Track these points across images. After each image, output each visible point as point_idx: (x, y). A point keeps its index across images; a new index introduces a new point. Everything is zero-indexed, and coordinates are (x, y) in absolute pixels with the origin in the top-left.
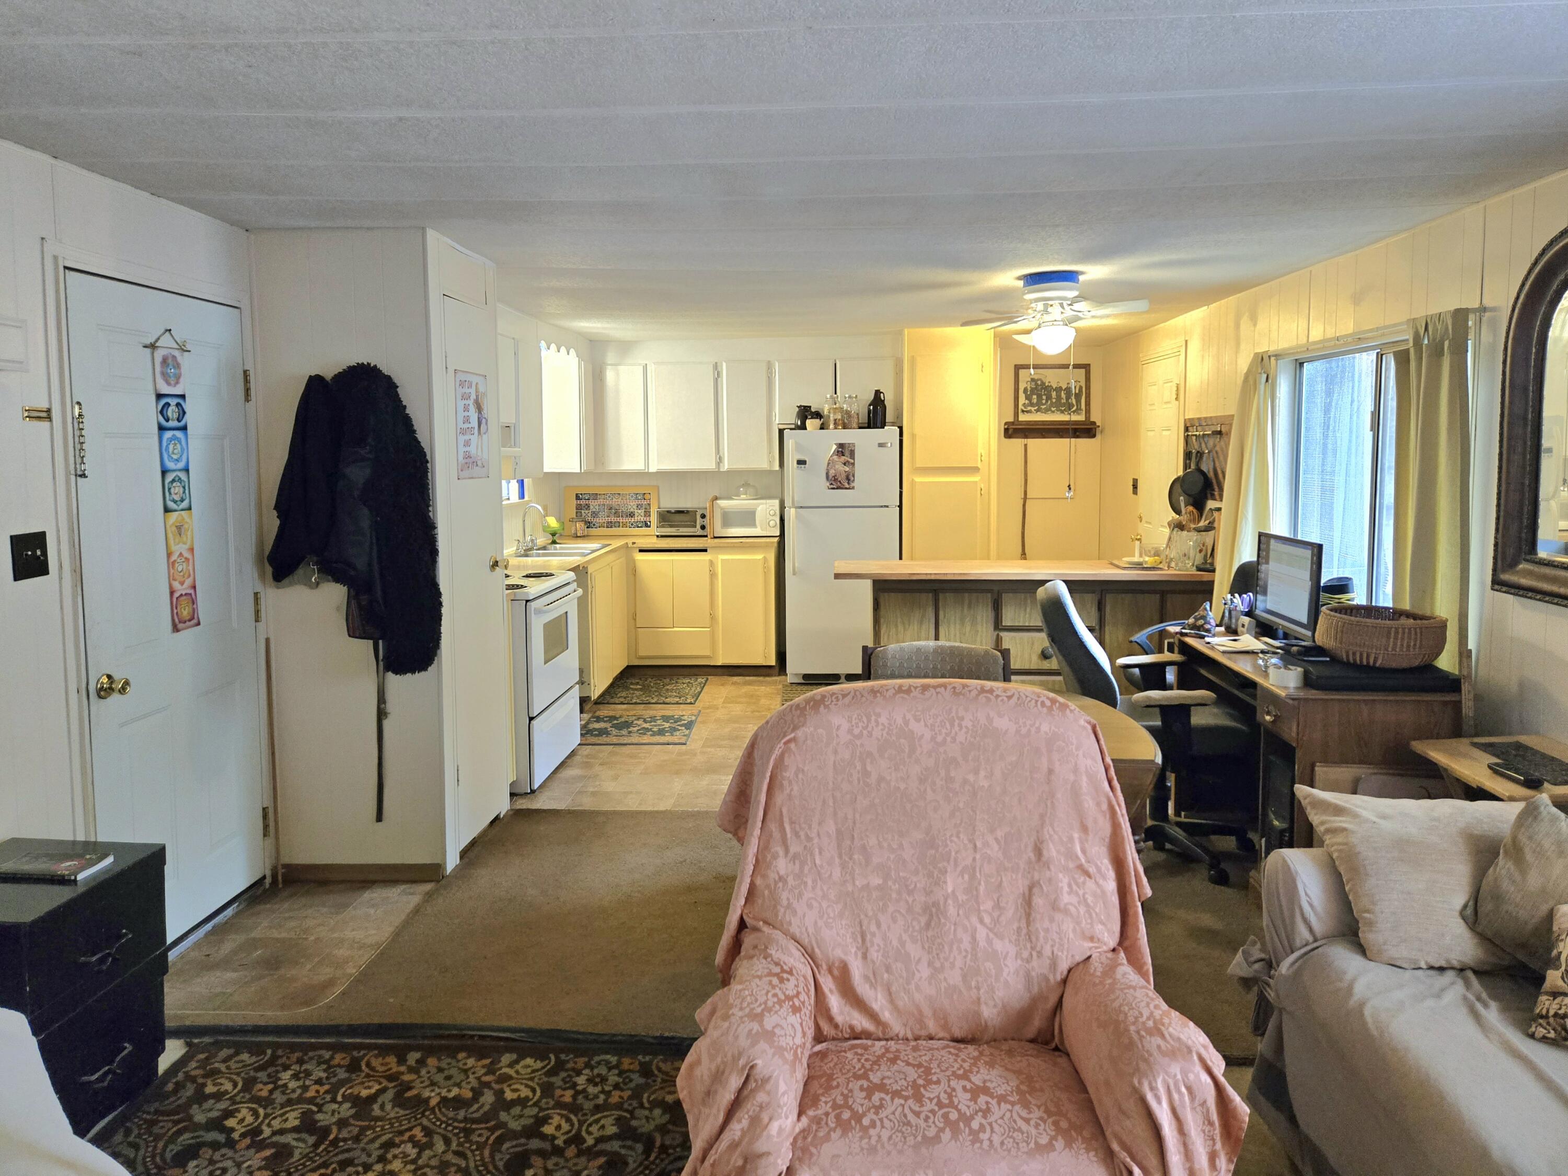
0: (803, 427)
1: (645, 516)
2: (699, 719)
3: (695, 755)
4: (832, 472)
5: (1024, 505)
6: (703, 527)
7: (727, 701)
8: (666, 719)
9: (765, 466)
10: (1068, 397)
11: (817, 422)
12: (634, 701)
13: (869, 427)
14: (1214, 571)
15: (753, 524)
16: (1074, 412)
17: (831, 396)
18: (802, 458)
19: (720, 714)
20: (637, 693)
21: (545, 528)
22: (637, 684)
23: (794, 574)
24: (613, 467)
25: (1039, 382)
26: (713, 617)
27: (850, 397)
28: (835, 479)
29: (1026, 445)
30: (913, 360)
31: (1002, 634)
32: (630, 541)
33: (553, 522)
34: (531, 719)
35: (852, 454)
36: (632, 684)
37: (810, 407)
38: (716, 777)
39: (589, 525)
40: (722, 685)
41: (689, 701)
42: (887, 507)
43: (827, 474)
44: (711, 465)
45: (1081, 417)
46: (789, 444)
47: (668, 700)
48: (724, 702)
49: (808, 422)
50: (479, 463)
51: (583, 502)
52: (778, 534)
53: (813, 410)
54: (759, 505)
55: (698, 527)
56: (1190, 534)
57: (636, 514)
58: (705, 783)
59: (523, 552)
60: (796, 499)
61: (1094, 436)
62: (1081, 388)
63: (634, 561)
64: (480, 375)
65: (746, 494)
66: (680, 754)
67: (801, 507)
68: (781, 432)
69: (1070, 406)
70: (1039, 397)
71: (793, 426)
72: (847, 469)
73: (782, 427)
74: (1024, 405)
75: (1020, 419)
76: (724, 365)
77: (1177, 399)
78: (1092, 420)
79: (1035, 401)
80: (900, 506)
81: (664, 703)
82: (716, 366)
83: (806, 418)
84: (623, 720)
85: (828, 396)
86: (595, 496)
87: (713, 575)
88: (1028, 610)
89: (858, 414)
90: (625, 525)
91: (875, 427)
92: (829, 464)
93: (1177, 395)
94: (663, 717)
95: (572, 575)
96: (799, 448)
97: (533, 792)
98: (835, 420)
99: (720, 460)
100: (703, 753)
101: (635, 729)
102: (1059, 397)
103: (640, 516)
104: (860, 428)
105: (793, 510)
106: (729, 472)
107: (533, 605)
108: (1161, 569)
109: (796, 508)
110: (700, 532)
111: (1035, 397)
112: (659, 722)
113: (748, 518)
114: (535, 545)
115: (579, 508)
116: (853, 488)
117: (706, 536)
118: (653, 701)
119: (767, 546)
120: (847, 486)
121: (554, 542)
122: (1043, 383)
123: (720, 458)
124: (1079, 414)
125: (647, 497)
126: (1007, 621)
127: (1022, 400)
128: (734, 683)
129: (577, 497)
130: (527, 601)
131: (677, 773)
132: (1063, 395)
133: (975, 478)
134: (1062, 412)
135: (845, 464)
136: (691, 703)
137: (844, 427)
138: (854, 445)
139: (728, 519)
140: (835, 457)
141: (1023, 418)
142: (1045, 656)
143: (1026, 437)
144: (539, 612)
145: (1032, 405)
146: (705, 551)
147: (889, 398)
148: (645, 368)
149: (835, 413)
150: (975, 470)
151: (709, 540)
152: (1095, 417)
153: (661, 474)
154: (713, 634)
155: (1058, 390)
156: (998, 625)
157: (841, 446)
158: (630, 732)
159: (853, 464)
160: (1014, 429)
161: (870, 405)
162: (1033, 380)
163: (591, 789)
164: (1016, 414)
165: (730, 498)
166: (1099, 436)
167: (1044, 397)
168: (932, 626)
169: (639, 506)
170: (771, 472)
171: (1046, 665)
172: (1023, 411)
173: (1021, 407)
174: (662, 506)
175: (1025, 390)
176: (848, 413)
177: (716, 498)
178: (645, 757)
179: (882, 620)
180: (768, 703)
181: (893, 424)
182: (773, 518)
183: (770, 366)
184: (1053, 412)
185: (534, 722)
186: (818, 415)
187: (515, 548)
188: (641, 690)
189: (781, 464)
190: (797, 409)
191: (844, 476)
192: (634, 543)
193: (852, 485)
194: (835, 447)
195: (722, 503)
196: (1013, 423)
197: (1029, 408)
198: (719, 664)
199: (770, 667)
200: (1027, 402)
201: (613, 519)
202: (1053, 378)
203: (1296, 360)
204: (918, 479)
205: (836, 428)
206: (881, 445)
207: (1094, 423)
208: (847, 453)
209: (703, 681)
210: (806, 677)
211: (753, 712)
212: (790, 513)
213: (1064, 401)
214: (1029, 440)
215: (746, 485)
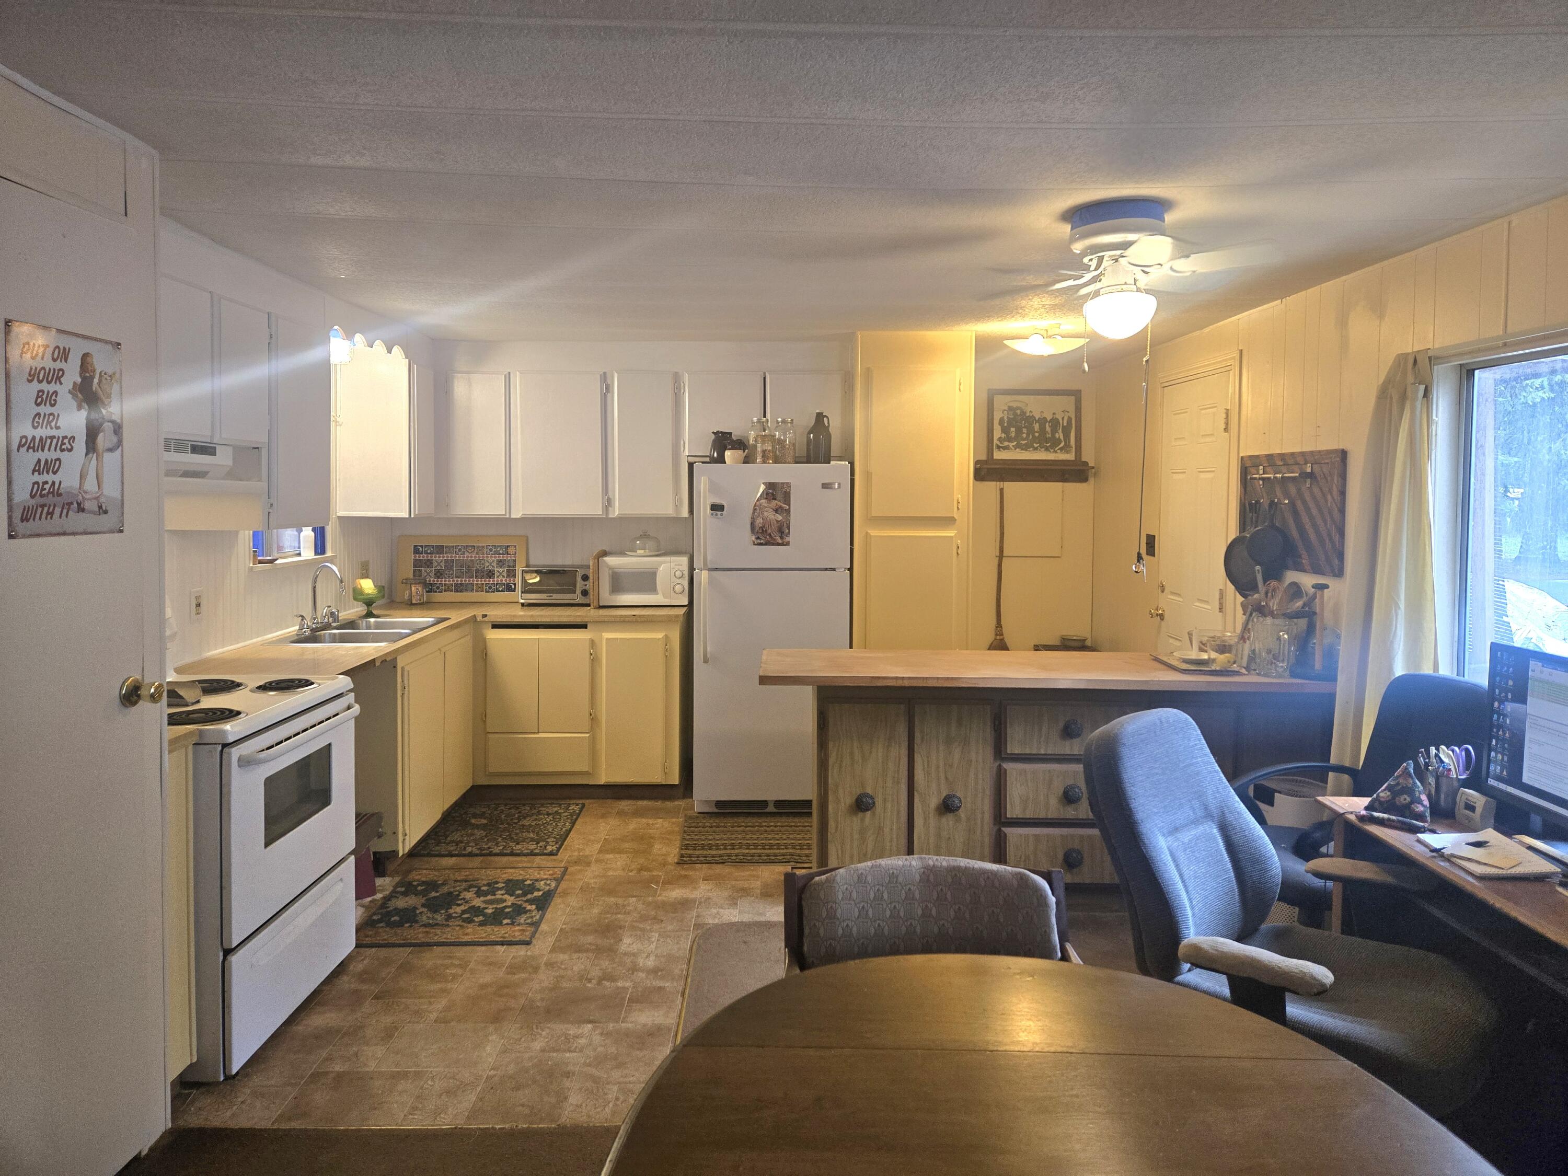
0: (721, 459)
1: (508, 576)
2: (563, 885)
3: (536, 969)
4: (759, 521)
5: (1000, 565)
6: (585, 593)
7: (608, 847)
8: (512, 886)
9: (670, 511)
10: (1054, 431)
11: (740, 454)
12: (469, 849)
13: (808, 462)
14: (1335, 679)
15: (653, 589)
16: (1061, 449)
17: (759, 421)
18: (717, 501)
19: (591, 876)
20: (479, 833)
21: (358, 594)
22: (482, 816)
23: (706, 661)
24: (461, 510)
25: (1018, 412)
26: (594, 719)
27: (784, 422)
28: (763, 530)
29: (1002, 490)
30: (868, 374)
31: (1007, 766)
32: (478, 612)
33: (368, 586)
34: (228, 952)
35: (787, 497)
36: (475, 816)
37: (731, 434)
38: (559, 1027)
39: (430, 588)
40: (603, 816)
41: (549, 848)
42: (834, 570)
43: (752, 524)
44: (596, 510)
45: (1070, 457)
46: (702, 483)
47: (518, 848)
48: (600, 851)
49: (728, 453)
50: (89, 505)
51: (424, 557)
52: (686, 603)
53: (734, 438)
54: (661, 563)
55: (578, 591)
56: (1277, 621)
57: (497, 574)
58: (538, 1045)
59: (308, 632)
60: (709, 558)
61: (1085, 480)
62: (1070, 419)
63: (485, 640)
64: (106, 342)
65: (644, 549)
66: (513, 969)
67: (717, 569)
68: (691, 466)
69: (1056, 442)
70: (1019, 431)
71: (708, 459)
72: (780, 518)
73: (692, 460)
74: (1000, 439)
75: (996, 457)
76: (616, 375)
77: (1226, 430)
78: (1083, 460)
79: (1013, 434)
80: (851, 570)
81: (512, 854)
82: (604, 377)
83: (725, 449)
84: (445, 889)
85: (755, 419)
86: (440, 549)
87: (594, 660)
88: (1044, 729)
89: (794, 445)
90: (480, 588)
91: (817, 461)
92: (755, 510)
93: (1227, 424)
94: (508, 882)
95: (345, 682)
96: (714, 488)
97: (229, 1078)
98: (764, 452)
99: (608, 504)
100: (550, 965)
101: (459, 910)
102: (1042, 430)
103: (500, 577)
104: (797, 463)
105: (705, 574)
106: (621, 519)
107: (235, 753)
108: (1237, 673)
109: (710, 570)
110: (580, 599)
111: (1013, 429)
112: (499, 895)
113: (647, 581)
114: (336, 619)
115: (417, 564)
116: (788, 544)
117: (589, 605)
118: (497, 850)
119: (670, 620)
120: (780, 541)
121: (370, 615)
122: (1023, 413)
123: (609, 500)
124: (1067, 452)
125: (511, 550)
126: (1013, 748)
127: (998, 433)
128: (621, 814)
129: (416, 551)
130: (225, 746)
131: (497, 1018)
132: (1048, 429)
133: (951, 533)
134: (1047, 449)
135: (776, 511)
136: (551, 854)
137: (776, 461)
138: (788, 484)
139: (619, 583)
140: (763, 501)
141: (998, 455)
142: (1069, 798)
143: (1002, 479)
144: (245, 762)
145: (1009, 439)
146: (584, 626)
147: (835, 424)
148: (508, 377)
149: (763, 442)
150: (949, 521)
151: (592, 611)
152: (1088, 456)
153: (526, 520)
154: (593, 741)
155: (1042, 421)
156: (1000, 751)
157: (771, 486)
158: (449, 917)
159: (788, 511)
160: (988, 469)
161: (809, 433)
162: (1010, 408)
163: (338, 1068)
164: (990, 452)
165: (622, 553)
166: (1092, 480)
167: (1025, 430)
168: (904, 752)
169: (501, 563)
170: (677, 520)
171: (1070, 813)
172: (998, 447)
173: (996, 442)
174: (531, 563)
175: (1001, 421)
176: (781, 442)
177: (605, 554)
178: (455, 977)
179: (831, 745)
180: (664, 851)
181: (841, 458)
182: (681, 581)
183: (677, 379)
184: (1036, 449)
185: (234, 959)
186: (740, 444)
187: (297, 627)
188: (484, 827)
189: (691, 511)
190: (713, 437)
191: (775, 526)
192: (484, 616)
193: (787, 539)
194: (762, 488)
195: (611, 561)
196: (986, 462)
197: (1006, 444)
198: (602, 782)
199: (672, 786)
200: (1003, 435)
201: (465, 580)
202: (1036, 407)
203: (1461, 365)
204: (874, 533)
205: (764, 462)
206: (825, 486)
207: (1086, 463)
208: (780, 496)
209: (577, 808)
210: (719, 804)
211: (640, 870)
212: (702, 577)
213: (1049, 435)
214: (1006, 483)
215: (645, 536)
